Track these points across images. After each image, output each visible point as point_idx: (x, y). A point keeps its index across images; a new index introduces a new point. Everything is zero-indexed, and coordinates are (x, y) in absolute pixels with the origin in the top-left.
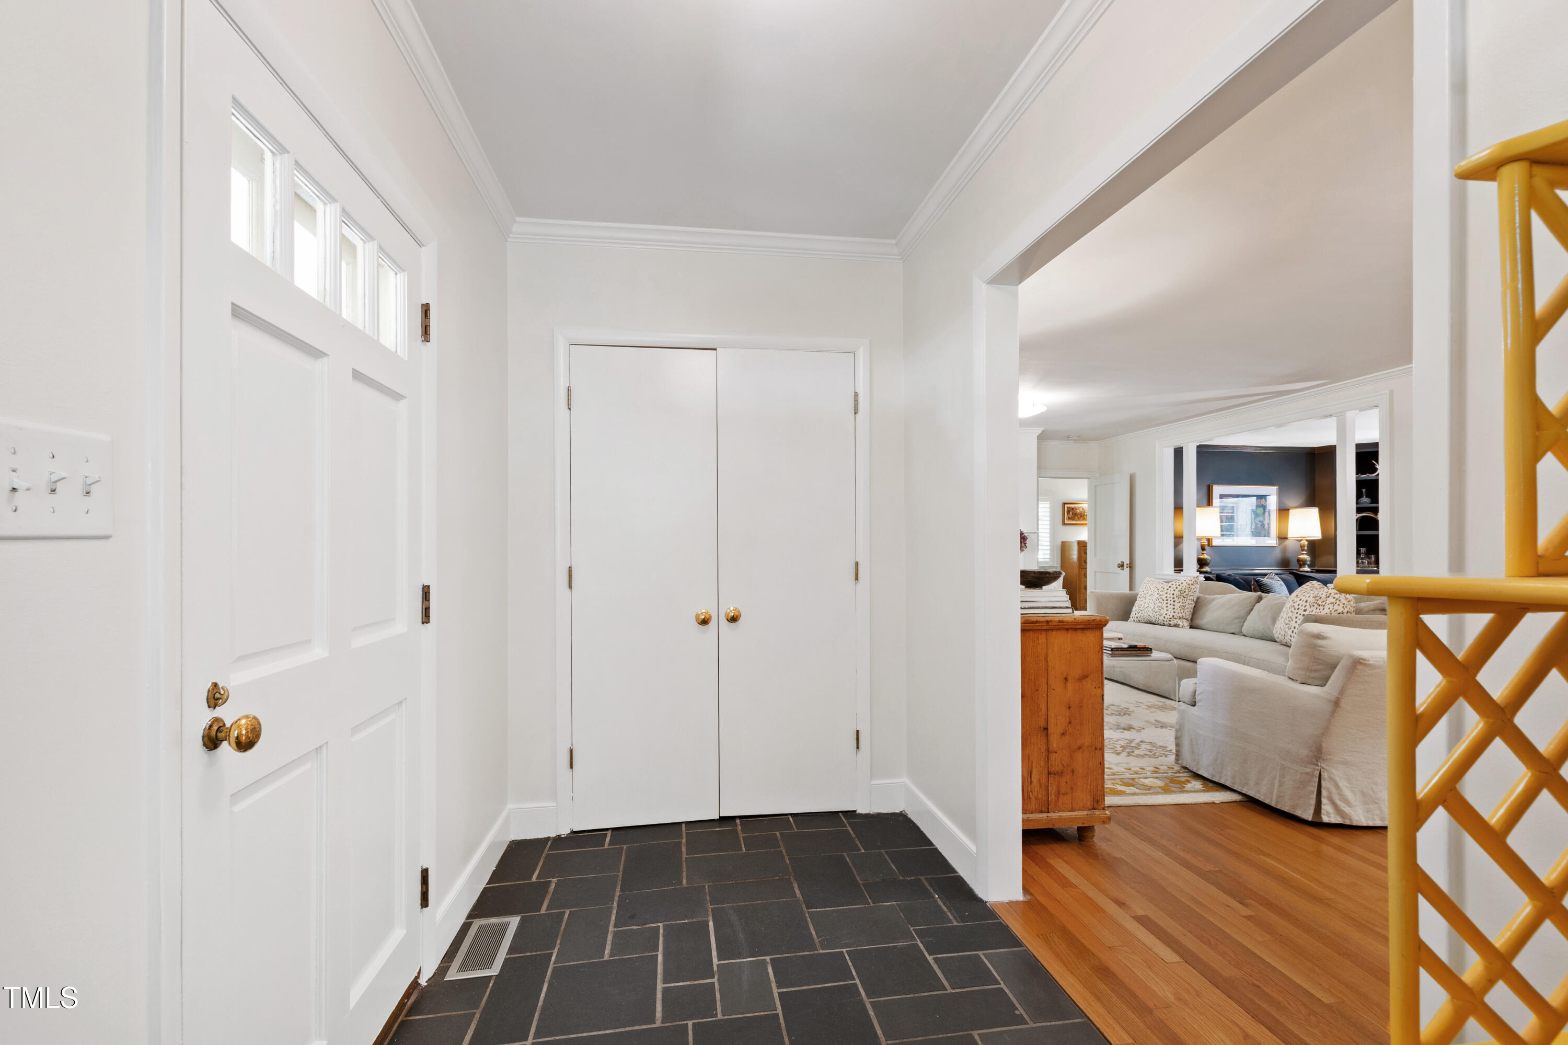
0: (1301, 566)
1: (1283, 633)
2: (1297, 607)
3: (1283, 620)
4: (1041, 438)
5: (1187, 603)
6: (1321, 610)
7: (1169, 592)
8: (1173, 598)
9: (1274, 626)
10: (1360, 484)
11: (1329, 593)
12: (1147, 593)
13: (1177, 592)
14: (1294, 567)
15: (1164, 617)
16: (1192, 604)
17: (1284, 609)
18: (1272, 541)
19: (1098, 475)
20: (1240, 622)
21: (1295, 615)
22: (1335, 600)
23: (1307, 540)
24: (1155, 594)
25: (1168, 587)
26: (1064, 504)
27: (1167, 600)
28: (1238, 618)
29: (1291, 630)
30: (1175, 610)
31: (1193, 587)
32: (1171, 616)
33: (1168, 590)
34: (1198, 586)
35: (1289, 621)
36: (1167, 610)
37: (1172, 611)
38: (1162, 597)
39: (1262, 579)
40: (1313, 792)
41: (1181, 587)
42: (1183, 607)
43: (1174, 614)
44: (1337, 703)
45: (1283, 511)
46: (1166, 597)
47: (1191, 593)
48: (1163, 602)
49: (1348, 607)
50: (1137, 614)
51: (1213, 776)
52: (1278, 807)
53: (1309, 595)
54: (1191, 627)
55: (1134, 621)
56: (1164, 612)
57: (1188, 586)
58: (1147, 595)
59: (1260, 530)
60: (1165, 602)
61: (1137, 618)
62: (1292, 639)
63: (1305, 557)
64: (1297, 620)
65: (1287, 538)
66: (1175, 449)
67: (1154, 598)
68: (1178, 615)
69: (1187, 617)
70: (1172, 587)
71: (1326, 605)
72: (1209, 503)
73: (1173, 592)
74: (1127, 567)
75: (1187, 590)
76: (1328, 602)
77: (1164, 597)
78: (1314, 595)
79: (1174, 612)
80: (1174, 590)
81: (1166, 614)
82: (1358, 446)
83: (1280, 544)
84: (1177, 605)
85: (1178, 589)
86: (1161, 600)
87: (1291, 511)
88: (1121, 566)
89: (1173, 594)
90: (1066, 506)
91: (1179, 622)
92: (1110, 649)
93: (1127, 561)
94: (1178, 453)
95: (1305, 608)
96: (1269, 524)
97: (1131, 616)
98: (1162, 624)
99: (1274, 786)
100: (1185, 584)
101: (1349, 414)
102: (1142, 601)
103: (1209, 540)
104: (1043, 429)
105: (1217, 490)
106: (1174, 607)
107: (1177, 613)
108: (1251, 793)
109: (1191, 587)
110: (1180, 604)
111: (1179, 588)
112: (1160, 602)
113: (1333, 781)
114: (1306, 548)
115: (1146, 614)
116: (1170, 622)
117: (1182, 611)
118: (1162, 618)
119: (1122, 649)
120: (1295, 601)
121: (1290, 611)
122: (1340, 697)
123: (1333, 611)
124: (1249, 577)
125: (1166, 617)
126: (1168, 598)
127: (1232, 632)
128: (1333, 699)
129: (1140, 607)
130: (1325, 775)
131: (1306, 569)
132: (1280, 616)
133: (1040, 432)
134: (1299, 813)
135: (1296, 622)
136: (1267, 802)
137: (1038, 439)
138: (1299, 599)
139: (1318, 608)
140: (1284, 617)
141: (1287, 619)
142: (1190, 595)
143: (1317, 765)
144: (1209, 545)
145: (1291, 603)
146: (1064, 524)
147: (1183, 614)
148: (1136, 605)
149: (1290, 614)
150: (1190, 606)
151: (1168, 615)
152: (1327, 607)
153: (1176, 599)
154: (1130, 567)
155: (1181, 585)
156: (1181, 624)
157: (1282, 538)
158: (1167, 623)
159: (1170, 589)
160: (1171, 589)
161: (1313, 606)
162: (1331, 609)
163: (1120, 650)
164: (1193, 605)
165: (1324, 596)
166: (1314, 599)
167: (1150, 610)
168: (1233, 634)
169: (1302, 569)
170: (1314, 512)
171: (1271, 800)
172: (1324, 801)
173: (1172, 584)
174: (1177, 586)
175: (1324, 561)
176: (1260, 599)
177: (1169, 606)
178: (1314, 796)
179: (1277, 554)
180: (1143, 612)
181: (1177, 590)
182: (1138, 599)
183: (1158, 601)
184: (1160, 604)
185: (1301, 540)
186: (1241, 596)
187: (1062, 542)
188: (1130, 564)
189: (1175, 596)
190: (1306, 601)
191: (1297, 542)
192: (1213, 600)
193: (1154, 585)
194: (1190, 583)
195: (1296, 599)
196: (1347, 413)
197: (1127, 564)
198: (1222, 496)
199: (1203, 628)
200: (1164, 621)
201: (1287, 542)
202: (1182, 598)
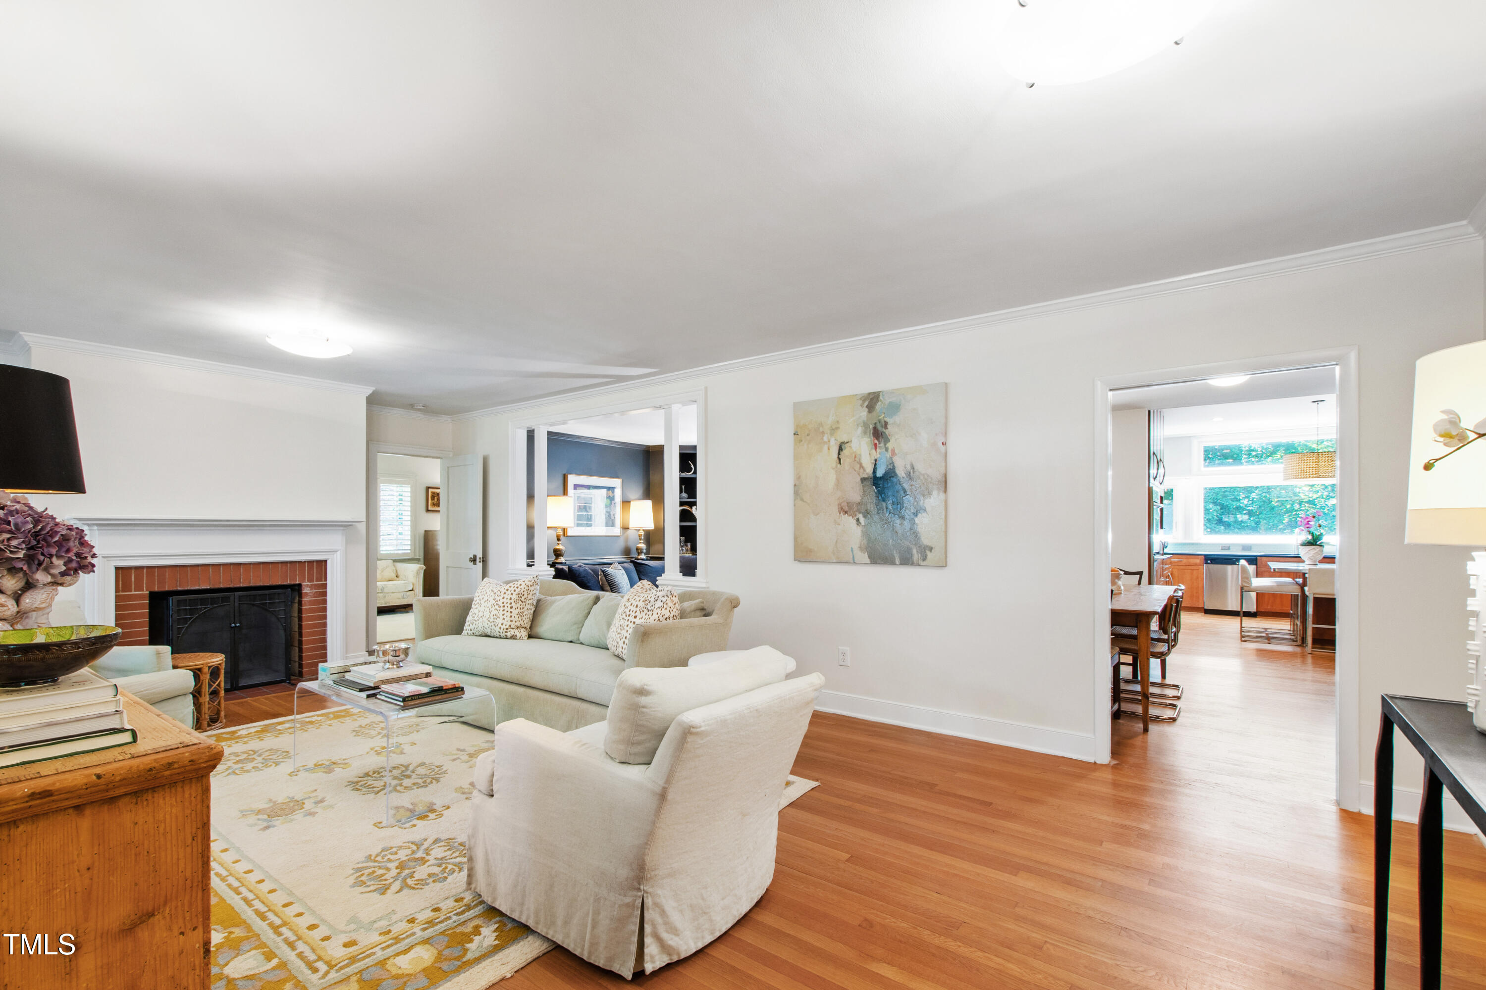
0: (639, 554)
1: (615, 644)
2: (628, 613)
3: (615, 628)
4: (373, 401)
5: (526, 608)
6: (650, 616)
7: (506, 596)
8: (511, 604)
9: (608, 631)
10: (683, 481)
11: (657, 596)
12: (483, 599)
13: (515, 597)
14: (634, 555)
15: (500, 628)
16: (531, 609)
17: (617, 615)
18: (617, 531)
19: (451, 455)
20: (578, 628)
21: (627, 623)
22: (662, 603)
23: (643, 530)
24: (491, 599)
25: (505, 591)
26: (428, 488)
27: (504, 606)
28: (575, 624)
29: (622, 641)
30: (512, 619)
31: (531, 588)
32: (507, 627)
33: (505, 593)
34: (538, 587)
35: (621, 630)
36: (504, 619)
37: (509, 619)
38: (498, 602)
39: (607, 569)
40: (634, 932)
41: (519, 589)
42: (521, 614)
43: (511, 623)
44: (662, 796)
45: (626, 503)
46: (503, 603)
47: (530, 597)
48: (499, 609)
49: (674, 610)
50: (471, 625)
51: (513, 911)
52: (592, 961)
53: (639, 599)
54: (530, 637)
55: (468, 634)
56: (500, 621)
57: (527, 588)
58: (482, 602)
59: (610, 522)
60: (502, 608)
61: (471, 630)
62: (623, 651)
63: (643, 546)
64: (628, 628)
65: (629, 528)
66: (527, 431)
67: (490, 605)
68: (516, 624)
69: (526, 625)
70: (509, 590)
71: (655, 610)
72: (565, 493)
73: (510, 596)
74: (480, 562)
75: (526, 593)
76: (657, 606)
77: (500, 603)
78: (644, 599)
79: (511, 621)
80: (512, 594)
81: (502, 624)
82: (681, 447)
83: (623, 533)
84: (515, 612)
85: (516, 592)
86: (497, 607)
87: (631, 503)
88: (474, 560)
89: (511, 599)
90: (430, 490)
91: (517, 633)
92: (401, 700)
93: (479, 555)
94: (531, 436)
95: (636, 614)
96: (614, 515)
97: (465, 629)
98: (498, 636)
99: (587, 926)
100: (523, 586)
101: (676, 407)
102: (477, 608)
103: (564, 530)
104: (374, 389)
105: (572, 480)
106: (511, 614)
107: (514, 622)
108: (559, 939)
109: (530, 588)
110: (518, 610)
111: (518, 590)
112: (495, 609)
113: (659, 907)
114: (643, 538)
115: (480, 625)
116: (506, 634)
117: (520, 619)
118: (497, 629)
119: (420, 696)
120: (627, 605)
121: (621, 618)
122: (667, 786)
123: (661, 616)
124: (597, 566)
125: (503, 627)
126: (505, 604)
127: (570, 640)
128: (658, 789)
129: (474, 617)
130: (649, 902)
131: (643, 556)
132: (613, 624)
133: (371, 392)
134: (616, 968)
135: (627, 631)
136: (577, 953)
137: (367, 403)
138: (630, 603)
139: (648, 613)
140: (617, 624)
141: (619, 628)
142: (528, 598)
143: (639, 889)
144: (564, 535)
145: (623, 608)
146: (428, 511)
147: (521, 622)
148: (470, 614)
149: (622, 622)
150: (529, 612)
151: (504, 625)
152: (655, 613)
153: (513, 604)
154: (483, 561)
155: (520, 587)
156: (519, 635)
157: (625, 528)
158: (504, 635)
159: (507, 593)
160: (509, 592)
161: (643, 611)
162: (659, 614)
163: (417, 697)
164: (532, 612)
165: (652, 600)
166: (644, 603)
167: (485, 619)
168: (571, 642)
169: (639, 557)
170: (648, 503)
171: (583, 949)
172: (648, 940)
173: (510, 587)
174: (515, 588)
175: (655, 548)
176: (597, 599)
177: (506, 614)
178: (635, 939)
179: (620, 545)
180: (477, 622)
181: (514, 594)
182: (473, 606)
183: (494, 608)
184: (496, 612)
185: (639, 530)
186: (580, 597)
187: (425, 531)
188: (483, 558)
189: (512, 601)
190: (637, 606)
191: (636, 532)
192: (553, 602)
193: (491, 588)
194: (529, 584)
195: (628, 604)
196: (673, 405)
197: (480, 558)
198: (576, 487)
199: (543, 637)
200: (499, 632)
201: (629, 532)
202: (520, 602)
